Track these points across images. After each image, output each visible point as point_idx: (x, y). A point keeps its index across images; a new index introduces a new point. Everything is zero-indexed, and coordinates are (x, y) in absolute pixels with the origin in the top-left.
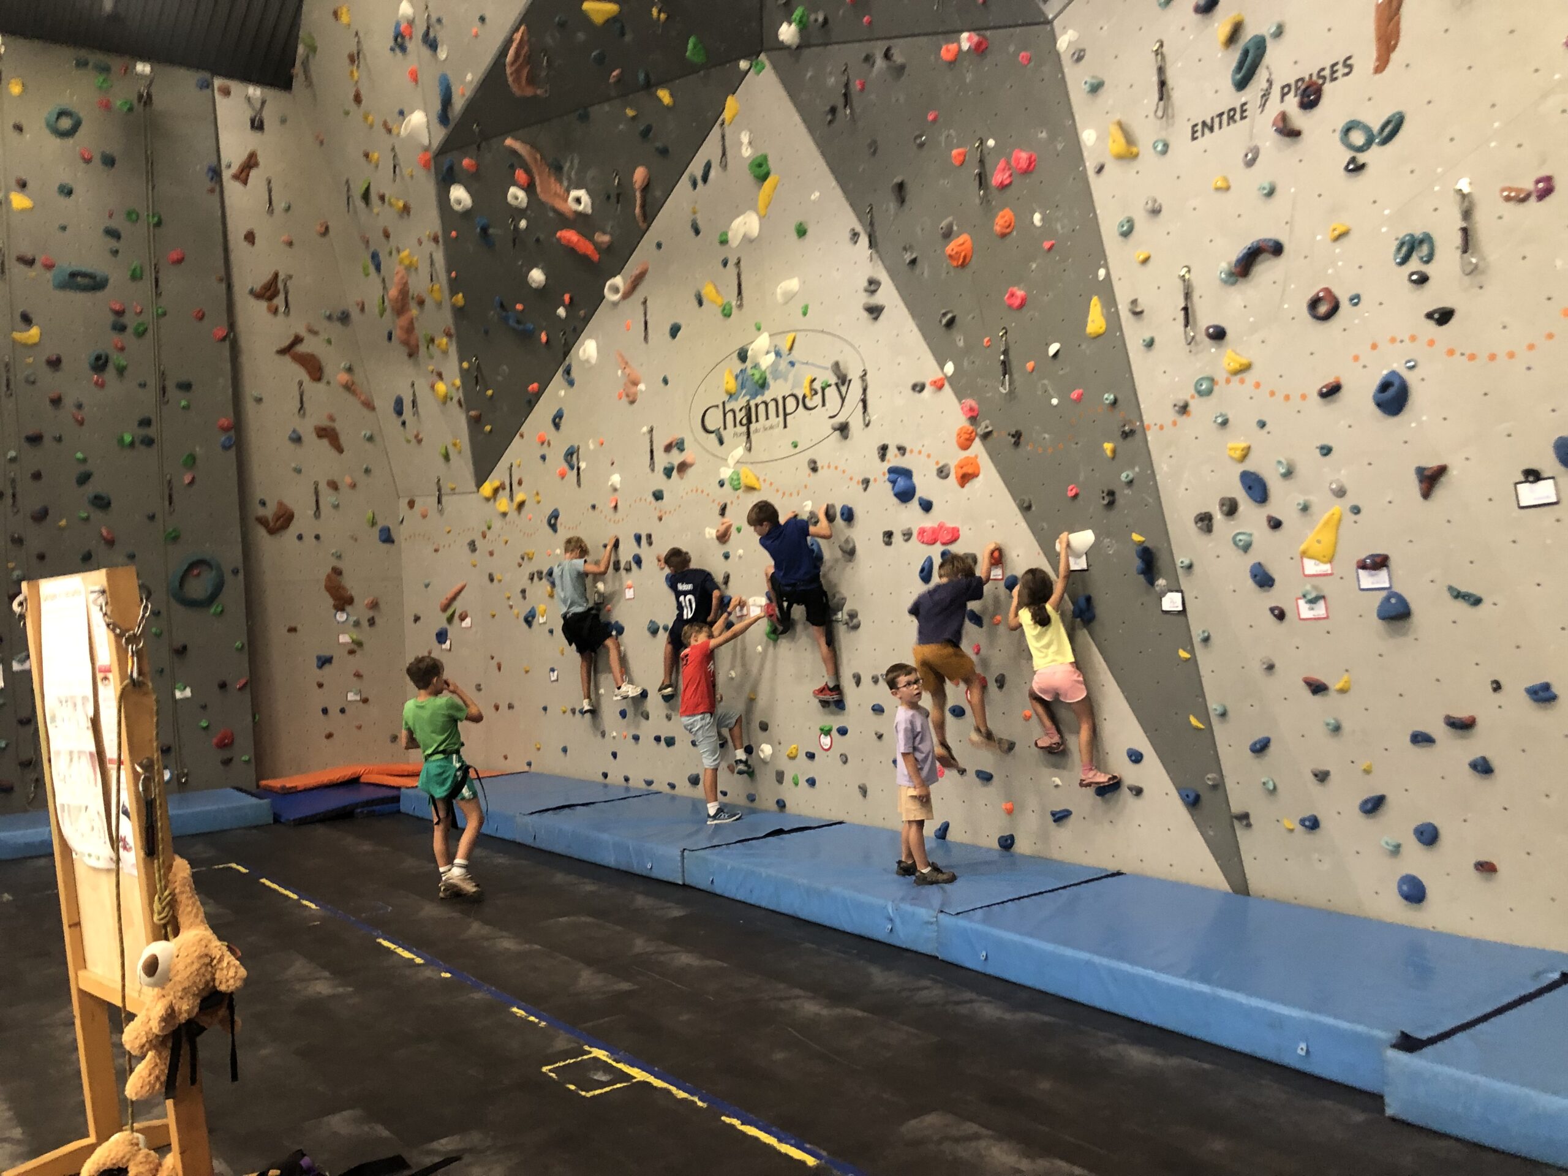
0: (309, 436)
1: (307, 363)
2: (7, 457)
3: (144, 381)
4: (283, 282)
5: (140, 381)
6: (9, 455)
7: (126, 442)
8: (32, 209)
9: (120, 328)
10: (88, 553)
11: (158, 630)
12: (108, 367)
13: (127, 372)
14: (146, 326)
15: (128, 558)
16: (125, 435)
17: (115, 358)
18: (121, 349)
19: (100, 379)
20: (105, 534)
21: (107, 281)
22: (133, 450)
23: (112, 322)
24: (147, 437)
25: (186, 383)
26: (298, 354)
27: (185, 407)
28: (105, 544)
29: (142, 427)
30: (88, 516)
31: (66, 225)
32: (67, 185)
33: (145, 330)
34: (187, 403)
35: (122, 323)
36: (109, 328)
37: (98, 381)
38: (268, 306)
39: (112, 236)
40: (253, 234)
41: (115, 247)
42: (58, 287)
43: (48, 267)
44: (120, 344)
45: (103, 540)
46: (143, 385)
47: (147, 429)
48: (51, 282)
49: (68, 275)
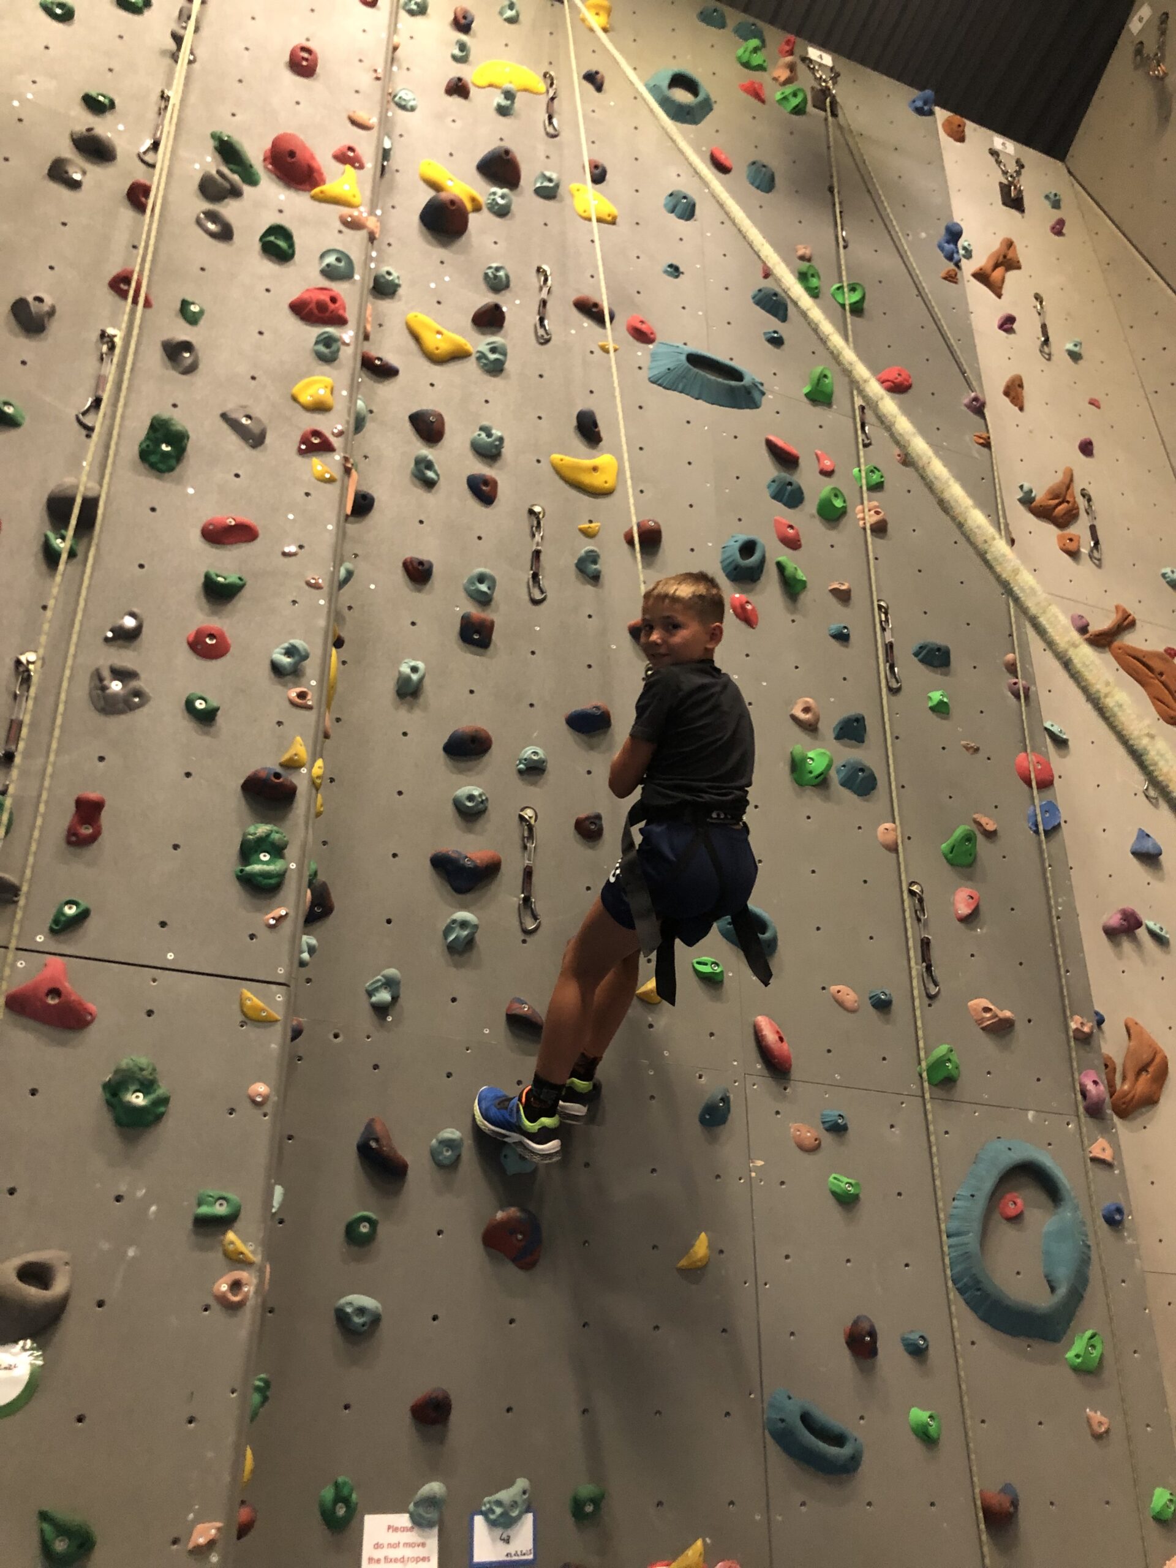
1: (1148, 675)
2: (520, 763)
3: (845, 627)
4: (1084, 494)
5: (835, 627)
6: (525, 756)
7: (811, 772)
8: (613, 223)
9: (789, 496)
10: (722, 1100)
11: (931, 1417)
12: (763, 578)
13: (806, 598)
14: (845, 502)
15: (827, 1130)
16: (811, 754)
17: (782, 559)
18: (793, 543)
19: (748, 602)
20: (770, 1036)
21: (763, 394)
22: (827, 798)
23: (774, 481)
24: (862, 770)
25: (939, 649)
26: (1129, 651)
27: (941, 709)
28: (765, 1072)
29: (846, 741)
30: (722, 972)
31: (681, 270)
32: (685, 197)
33: (843, 512)
34: (945, 700)
35: (794, 484)
36: (766, 495)
37: (743, 608)
38: (1060, 538)
39: (769, 311)
40: (1021, 386)
41: (775, 332)
42: (659, 382)
43: (642, 336)
44: (791, 531)
45: (760, 1060)
46: (842, 637)
47: (858, 747)
48: (645, 370)
49: (683, 358)
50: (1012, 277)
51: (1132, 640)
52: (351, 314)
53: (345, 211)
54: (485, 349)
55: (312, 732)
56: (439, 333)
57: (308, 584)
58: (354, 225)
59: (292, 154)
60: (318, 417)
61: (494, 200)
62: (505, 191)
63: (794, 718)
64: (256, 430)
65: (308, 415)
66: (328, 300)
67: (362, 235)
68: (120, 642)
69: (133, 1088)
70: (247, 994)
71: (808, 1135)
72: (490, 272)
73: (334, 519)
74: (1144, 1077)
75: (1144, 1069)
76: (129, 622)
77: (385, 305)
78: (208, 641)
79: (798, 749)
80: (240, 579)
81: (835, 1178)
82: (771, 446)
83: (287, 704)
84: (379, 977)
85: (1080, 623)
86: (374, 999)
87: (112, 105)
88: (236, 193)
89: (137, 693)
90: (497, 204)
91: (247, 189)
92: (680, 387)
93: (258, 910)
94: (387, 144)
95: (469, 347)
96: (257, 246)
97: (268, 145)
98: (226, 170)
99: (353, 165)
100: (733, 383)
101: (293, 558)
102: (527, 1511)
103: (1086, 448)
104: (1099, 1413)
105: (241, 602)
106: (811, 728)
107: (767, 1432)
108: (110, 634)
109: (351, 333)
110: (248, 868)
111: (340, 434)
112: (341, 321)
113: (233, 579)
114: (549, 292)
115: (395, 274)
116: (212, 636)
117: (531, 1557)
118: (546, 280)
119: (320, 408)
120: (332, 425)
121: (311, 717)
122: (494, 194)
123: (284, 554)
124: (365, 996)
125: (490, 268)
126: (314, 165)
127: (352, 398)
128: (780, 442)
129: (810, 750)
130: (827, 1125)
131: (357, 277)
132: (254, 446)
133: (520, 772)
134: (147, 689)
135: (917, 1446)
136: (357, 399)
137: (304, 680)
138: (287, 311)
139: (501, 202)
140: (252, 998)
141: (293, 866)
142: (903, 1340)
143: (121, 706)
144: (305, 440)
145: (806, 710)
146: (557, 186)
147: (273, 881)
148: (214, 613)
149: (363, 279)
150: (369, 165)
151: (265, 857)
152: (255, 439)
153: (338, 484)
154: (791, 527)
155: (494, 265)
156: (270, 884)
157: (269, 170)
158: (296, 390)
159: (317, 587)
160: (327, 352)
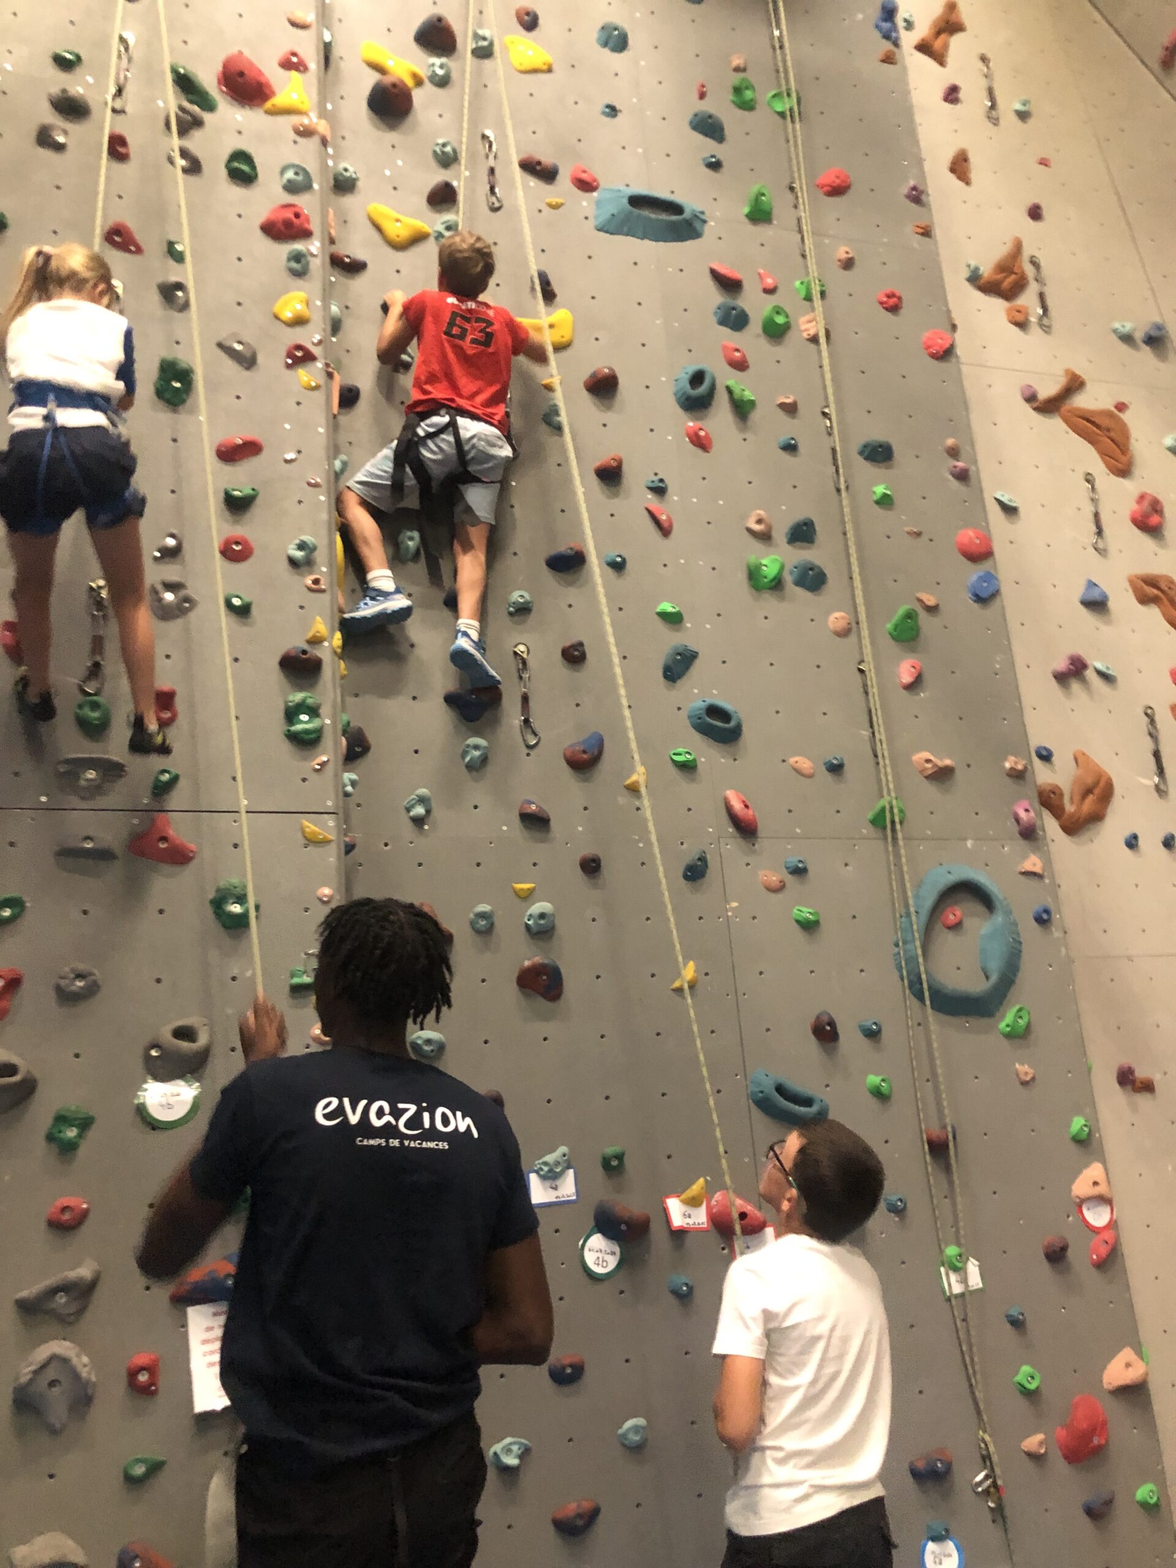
0: (1122, 600)
1: (1098, 434)
2: (510, 606)
3: (793, 439)
4: (1034, 263)
5: (783, 438)
6: (513, 600)
7: (766, 577)
8: (550, 70)
9: (735, 320)
10: (699, 859)
11: (883, 1080)
12: (715, 403)
13: (755, 416)
14: (787, 316)
15: (791, 873)
16: (764, 562)
17: (731, 383)
18: (740, 365)
19: (701, 429)
20: (737, 806)
21: (705, 222)
22: (782, 598)
23: (719, 308)
24: (811, 569)
25: (880, 446)
26: (1077, 413)
27: (885, 502)
28: (737, 834)
29: (798, 544)
30: (694, 760)
31: (618, 107)
32: (616, 29)
33: (787, 327)
34: (888, 492)
35: (739, 309)
36: (713, 320)
37: (697, 435)
38: (1009, 311)
39: (706, 135)
40: (966, 160)
41: (713, 156)
42: (606, 229)
43: (586, 185)
44: (737, 354)
45: (732, 825)
46: (790, 448)
47: (809, 548)
48: (591, 218)
49: (625, 201)
50: (956, 42)
51: (1082, 401)
52: (315, 226)
53: (295, 120)
54: (440, 228)
55: (328, 612)
56: (398, 220)
57: (309, 484)
58: (305, 133)
59: (241, 74)
60: (298, 330)
61: (434, 71)
62: (444, 60)
63: (749, 530)
64: (248, 354)
65: (289, 330)
66: (291, 216)
67: (315, 141)
68: (167, 560)
69: (231, 901)
70: (306, 823)
71: (774, 879)
72: (438, 149)
73: (323, 421)
74: (1091, 798)
75: (1088, 791)
76: (171, 542)
77: (348, 201)
78: (234, 547)
79: (752, 559)
80: (253, 490)
81: (799, 910)
82: (716, 275)
83: (306, 590)
84: (414, 796)
85: (1028, 393)
86: (412, 814)
87: (79, 58)
88: (198, 123)
89: (187, 599)
90: (436, 75)
91: (207, 117)
92: (625, 229)
93: (305, 759)
94: (327, 38)
95: (427, 228)
96: (223, 172)
97: (219, 68)
98: (186, 105)
99: (297, 69)
100: (674, 218)
101: (294, 464)
102: (569, 1167)
103: (1035, 213)
104: (1026, 1067)
105: (257, 510)
106: (765, 537)
107: (751, 1101)
108: (158, 554)
109: (317, 244)
110: (293, 728)
111: (320, 342)
112: (306, 234)
113: (248, 491)
114: (495, 157)
115: (351, 169)
116: (237, 543)
117: (574, 1198)
118: (490, 146)
119: (299, 321)
120: (311, 337)
121: (326, 598)
122: (433, 65)
123: (287, 461)
124: (404, 812)
125: (438, 144)
126: (263, 80)
127: (326, 307)
128: (722, 270)
129: (763, 558)
130: (791, 870)
131: (316, 186)
132: (248, 368)
133: (511, 614)
134: (194, 596)
135: (873, 1102)
136: (330, 303)
137: (315, 568)
138: (259, 233)
139: (440, 72)
140: (310, 826)
141: (328, 722)
142: (860, 1027)
143: (177, 612)
144: (290, 355)
145: (759, 521)
146: (491, 44)
147: (312, 736)
148: (236, 522)
149: (321, 187)
150: (313, 66)
151: (304, 717)
152: (247, 361)
153: (323, 390)
154: (737, 350)
155: (441, 141)
156: (311, 739)
157: (223, 92)
158: (277, 308)
159: (316, 485)
160: (299, 267)
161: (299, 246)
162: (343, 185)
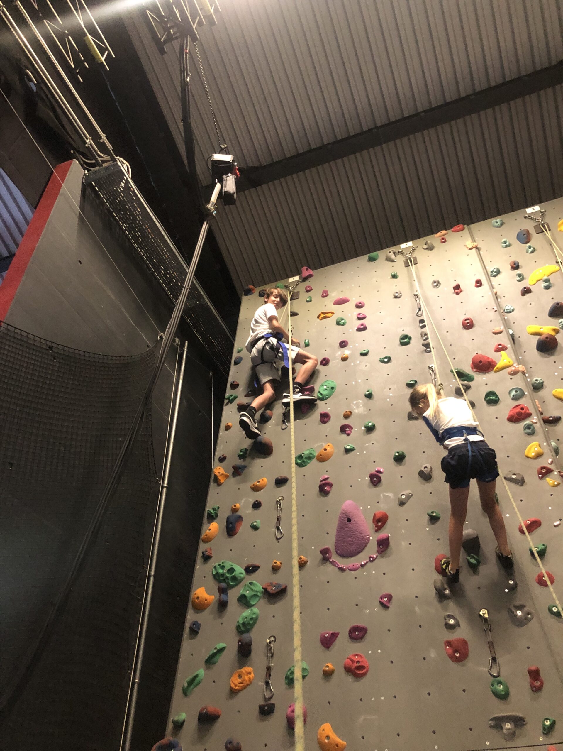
52: (531, 410)
53: (509, 370)
59: (481, 362)
61: (562, 325)
64: (520, 478)
66: (520, 410)
67: (519, 375)
68: (511, 592)
76: (511, 583)
78: (544, 579)
80: (543, 545)
87: (416, 381)
88: (469, 388)
89: (529, 613)
94: (511, 332)
96: (485, 403)
97: (471, 363)
98: (462, 382)
99: (503, 350)
101: (560, 526)
105: (548, 556)
108: (507, 591)
109: (535, 417)
111: (552, 462)
112: (529, 415)
113: (541, 547)
115: (539, 379)
116: (544, 576)
119: (539, 456)
120: (547, 461)
122: (561, 322)
126: (490, 360)
127: (549, 444)
131: (526, 393)
132: (522, 485)
134: (532, 611)
136: (551, 442)
138: (508, 423)
143: (525, 621)
144: (540, 473)
149: (529, 392)
150: (509, 346)
152: (521, 482)
153: (561, 484)
158: (526, 453)
160: (530, 431)
161: (527, 422)
162: (537, 387)
